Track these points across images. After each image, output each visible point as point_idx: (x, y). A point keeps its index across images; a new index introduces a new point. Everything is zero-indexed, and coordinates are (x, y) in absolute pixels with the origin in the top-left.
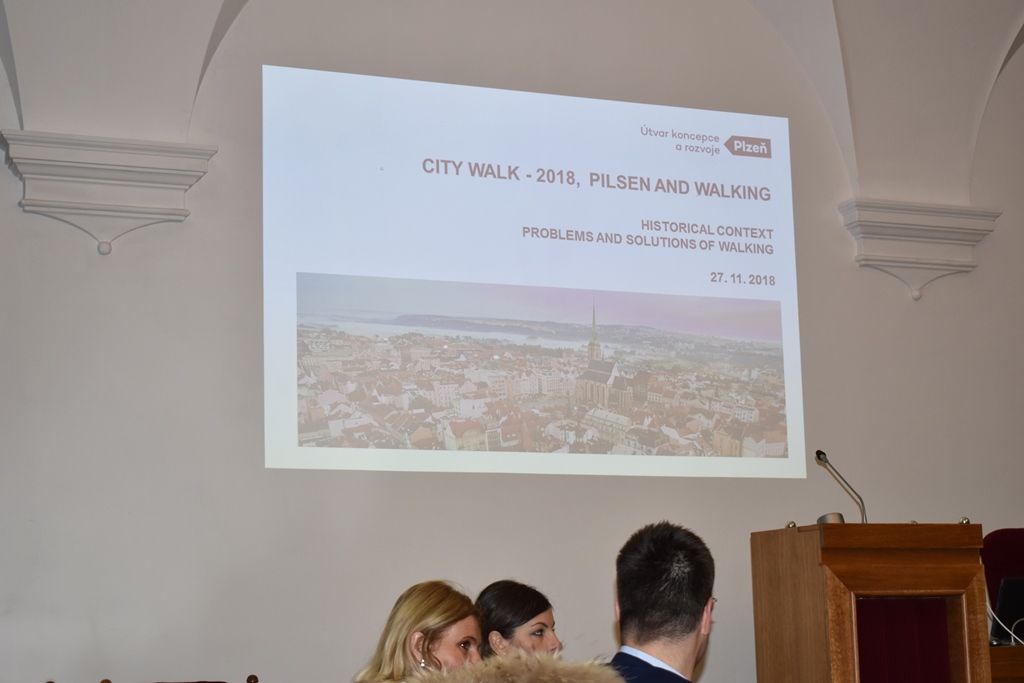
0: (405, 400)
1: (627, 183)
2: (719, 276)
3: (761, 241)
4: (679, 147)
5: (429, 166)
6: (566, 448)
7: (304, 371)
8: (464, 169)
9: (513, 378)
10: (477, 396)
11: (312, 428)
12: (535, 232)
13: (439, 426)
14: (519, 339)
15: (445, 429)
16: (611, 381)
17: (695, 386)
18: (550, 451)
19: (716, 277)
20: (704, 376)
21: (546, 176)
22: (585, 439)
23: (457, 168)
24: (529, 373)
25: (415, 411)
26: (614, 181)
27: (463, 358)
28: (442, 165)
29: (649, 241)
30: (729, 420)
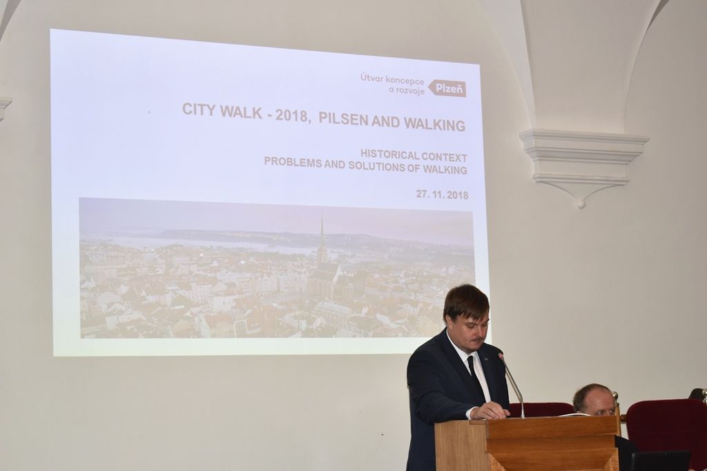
0: (168, 298)
1: (349, 119)
2: (423, 193)
3: (457, 164)
4: (391, 90)
5: (188, 109)
6: (300, 332)
7: (85, 276)
8: (217, 111)
9: (256, 279)
10: (228, 294)
11: (92, 324)
12: (274, 160)
13: (196, 319)
14: (261, 247)
15: (201, 321)
16: (335, 279)
17: (403, 281)
18: (286, 337)
19: (420, 193)
20: (411, 273)
21: (284, 115)
22: (314, 327)
23: (211, 110)
24: (269, 274)
25: (176, 307)
26: (339, 118)
27: (215, 264)
28: (198, 108)
29: (367, 166)
30: (430, 308)
